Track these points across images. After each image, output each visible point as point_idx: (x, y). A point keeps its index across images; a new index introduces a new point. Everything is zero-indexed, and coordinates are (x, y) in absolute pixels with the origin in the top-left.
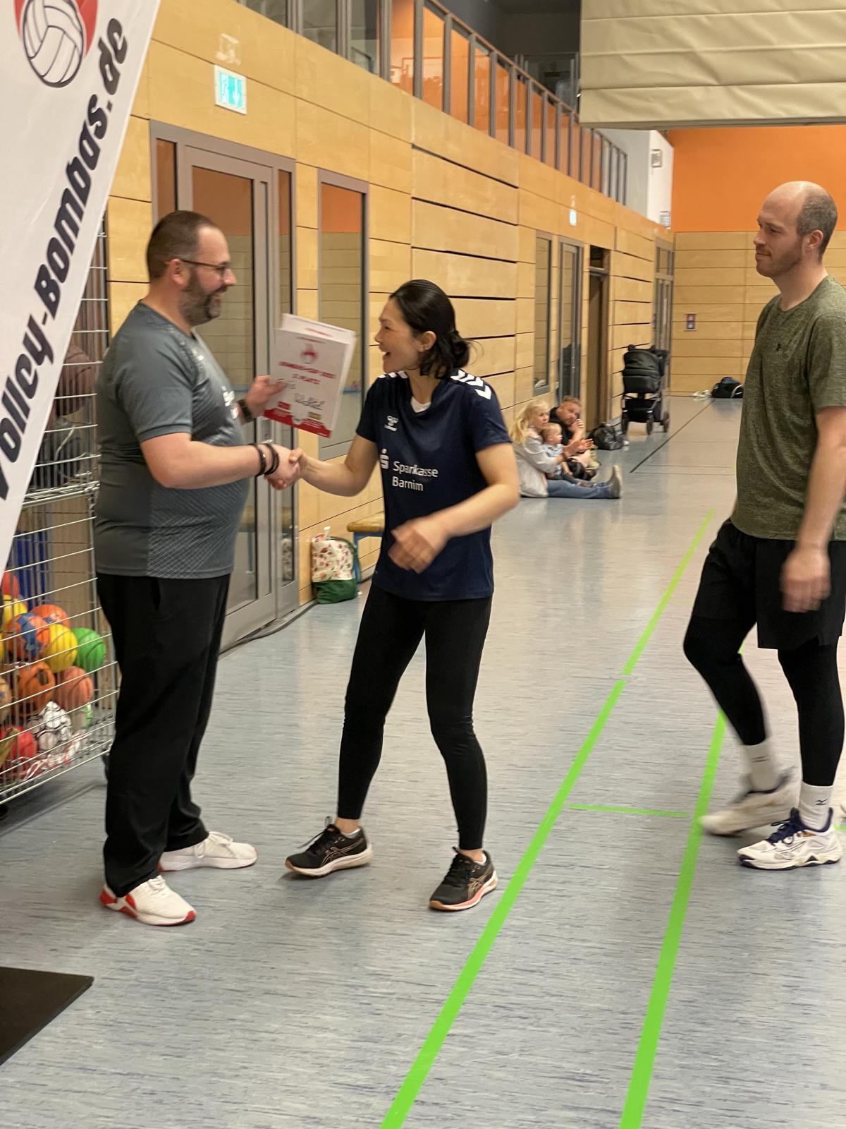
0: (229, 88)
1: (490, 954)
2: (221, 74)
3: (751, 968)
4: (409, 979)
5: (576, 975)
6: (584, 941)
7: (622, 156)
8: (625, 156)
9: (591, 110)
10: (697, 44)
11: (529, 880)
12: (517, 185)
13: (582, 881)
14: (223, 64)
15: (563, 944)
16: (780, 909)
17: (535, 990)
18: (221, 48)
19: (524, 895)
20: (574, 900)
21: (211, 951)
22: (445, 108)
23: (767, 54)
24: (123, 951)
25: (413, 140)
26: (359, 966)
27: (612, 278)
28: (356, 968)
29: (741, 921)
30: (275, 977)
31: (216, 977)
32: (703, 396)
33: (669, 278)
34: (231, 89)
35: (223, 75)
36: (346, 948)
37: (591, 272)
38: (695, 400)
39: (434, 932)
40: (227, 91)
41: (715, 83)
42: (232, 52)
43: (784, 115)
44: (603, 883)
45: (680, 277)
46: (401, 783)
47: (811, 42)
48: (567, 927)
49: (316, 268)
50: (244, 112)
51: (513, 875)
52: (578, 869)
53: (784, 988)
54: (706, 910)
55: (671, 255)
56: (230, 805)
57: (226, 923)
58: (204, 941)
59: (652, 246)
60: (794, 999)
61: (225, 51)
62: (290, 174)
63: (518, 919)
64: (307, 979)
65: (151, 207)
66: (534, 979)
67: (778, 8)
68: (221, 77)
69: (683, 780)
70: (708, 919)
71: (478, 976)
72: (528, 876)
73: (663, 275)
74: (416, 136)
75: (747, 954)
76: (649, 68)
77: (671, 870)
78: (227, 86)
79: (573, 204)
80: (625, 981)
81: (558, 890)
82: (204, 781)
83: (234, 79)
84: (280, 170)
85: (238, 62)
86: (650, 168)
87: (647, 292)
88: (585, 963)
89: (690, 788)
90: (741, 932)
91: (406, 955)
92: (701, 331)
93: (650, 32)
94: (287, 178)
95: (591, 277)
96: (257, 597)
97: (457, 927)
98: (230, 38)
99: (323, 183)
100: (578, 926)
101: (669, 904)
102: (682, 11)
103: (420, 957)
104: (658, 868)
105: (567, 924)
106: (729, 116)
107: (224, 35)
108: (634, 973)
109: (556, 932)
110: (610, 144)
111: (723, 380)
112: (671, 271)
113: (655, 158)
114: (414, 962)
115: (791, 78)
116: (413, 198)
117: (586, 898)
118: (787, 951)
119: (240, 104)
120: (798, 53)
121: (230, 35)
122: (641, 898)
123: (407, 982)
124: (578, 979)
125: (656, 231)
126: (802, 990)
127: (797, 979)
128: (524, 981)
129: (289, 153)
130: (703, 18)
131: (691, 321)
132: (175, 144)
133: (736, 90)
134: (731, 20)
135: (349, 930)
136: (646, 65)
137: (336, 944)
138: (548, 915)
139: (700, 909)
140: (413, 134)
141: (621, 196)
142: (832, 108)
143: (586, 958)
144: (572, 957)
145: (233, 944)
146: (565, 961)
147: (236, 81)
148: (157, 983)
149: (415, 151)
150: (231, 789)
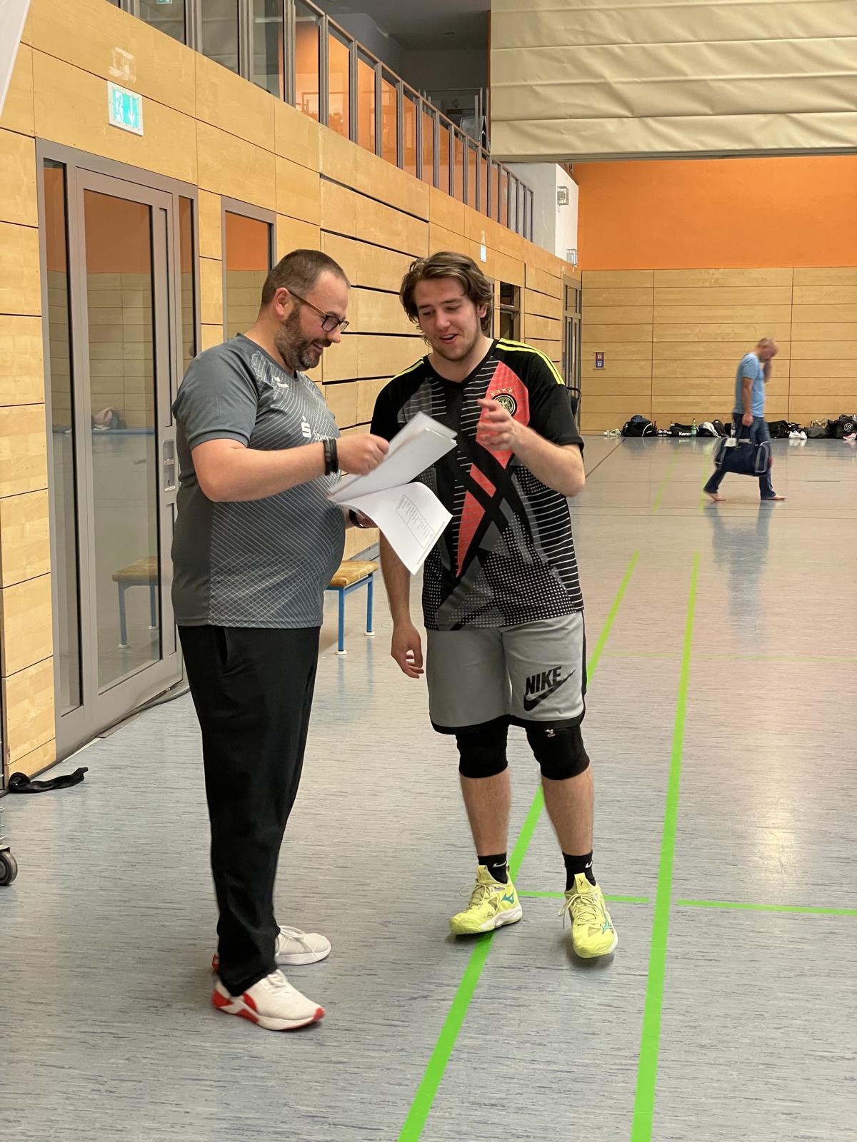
0: (123, 107)
1: (441, 1084)
2: (114, 91)
3: (742, 1091)
4: (347, 1121)
5: (543, 1108)
6: (548, 1062)
7: (528, 193)
8: (532, 193)
9: (501, 143)
10: (611, 75)
11: (480, 986)
12: (427, 219)
13: (538, 985)
14: (116, 81)
15: (525, 1068)
16: (765, 1014)
17: (498, 1131)
18: (114, 64)
19: (476, 1005)
20: (532, 1011)
21: (112, 1092)
22: (352, 136)
23: (683, 86)
24: (9, 1096)
25: (320, 171)
26: (289, 1106)
27: (522, 315)
28: (287, 1108)
29: (724, 1031)
30: (191, 1124)
31: (120, 1127)
32: (611, 434)
33: (578, 316)
34: (126, 109)
35: (116, 92)
36: (273, 1083)
37: (501, 309)
38: (606, 438)
39: (374, 1058)
40: (121, 110)
41: (629, 115)
42: (127, 68)
43: (699, 147)
44: (564, 987)
45: (588, 315)
46: (328, 869)
47: (726, 73)
48: (528, 1044)
49: (221, 302)
50: (141, 133)
51: (460, 981)
52: (535, 970)
53: (783, 1117)
54: (680, 1018)
55: (579, 293)
56: (133, 903)
57: (130, 1054)
58: (105, 1079)
59: (561, 284)
60: (797, 1130)
61: (119, 66)
62: (192, 200)
63: (471, 1038)
64: (228, 1126)
65: (37, 234)
66: (495, 1116)
67: (692, 38)
68: (114, 95)
69: (639, 858)
70: (687, 1029)
71: (430, 1113)
72: (478, 982)
73: (571, 313)
74: (323, 165)
75: (734, 1073)
76: (560, 98)
77: (638, 969)
78: (122, 105)
79: (483, 241)
80: (600, 1114)
81: (514, 999)
82: (103, 874)
83: (129, 97)
84: (180, 196)
85: (134, 79)
86: (557, 205)
87: (557, 330)
88: (553, 1091)
89: (647, 867)
90: (725, 1045)
91: (343, 1089)
92: (611, 369)
93: (563, 62)
94: (188, 206)
95: (501, 313)
96: (161, 658)
97: (401, 1050)
98: (125, 53)
99: (226, 211)
100: (540, 1044)
101: (640, 1012)
102: (593, 40)
103: (360, 1092)
104: (624, 967)
105: (528, 1042)
106: (644, 149)
107: (117, 49)
108: (610, 1102)
109: (515, 1051)
110: (517, 180)
111: (633, 418)
112: (579, 309)
113: (561, 196)
114: (353, 1098)
115: (708, 110)
116: (322, 230)
117: (546, 1007)
118: (780, 1067)
119: (136, 125)
120: (714, 84)
121: (124, 49)
122: (610, 1006)
123: (346, 1126)
124: (546, 1113)
125: (563, 268)
126: (804, 1118)
127: (797, 1104)
128: (482, 1119)
129: (190, 178)
130: (616, 48)
131: (600, 359)
132: (65, 165)
133: (650, 121)
134: (644, 49)
135: (275, 1058)
136: (558, 97)
137: (262, 1078)
138: (506, 1030)
139: (675, 1017)
140: (321, 164)
141: (529, 233)
142: (749, 140)
143: (554, 1086)
144: (538, 1085)
145: (140, 1082)
146: (529, 1090)
147: (131, 99)
148: (49, 1137)
149: (323, 180)
150: (134, 883)
